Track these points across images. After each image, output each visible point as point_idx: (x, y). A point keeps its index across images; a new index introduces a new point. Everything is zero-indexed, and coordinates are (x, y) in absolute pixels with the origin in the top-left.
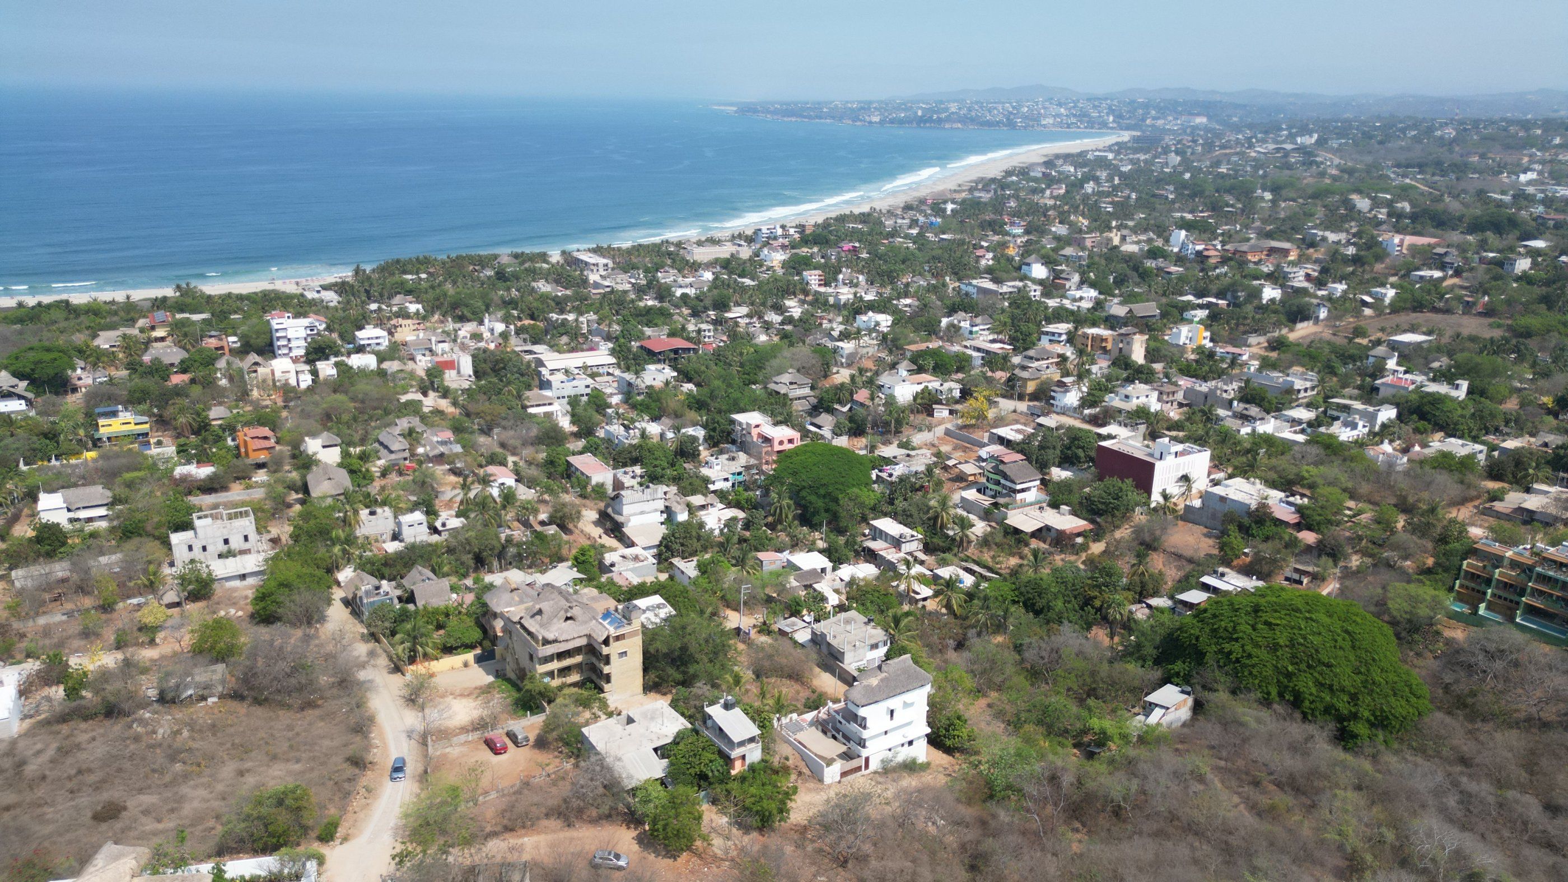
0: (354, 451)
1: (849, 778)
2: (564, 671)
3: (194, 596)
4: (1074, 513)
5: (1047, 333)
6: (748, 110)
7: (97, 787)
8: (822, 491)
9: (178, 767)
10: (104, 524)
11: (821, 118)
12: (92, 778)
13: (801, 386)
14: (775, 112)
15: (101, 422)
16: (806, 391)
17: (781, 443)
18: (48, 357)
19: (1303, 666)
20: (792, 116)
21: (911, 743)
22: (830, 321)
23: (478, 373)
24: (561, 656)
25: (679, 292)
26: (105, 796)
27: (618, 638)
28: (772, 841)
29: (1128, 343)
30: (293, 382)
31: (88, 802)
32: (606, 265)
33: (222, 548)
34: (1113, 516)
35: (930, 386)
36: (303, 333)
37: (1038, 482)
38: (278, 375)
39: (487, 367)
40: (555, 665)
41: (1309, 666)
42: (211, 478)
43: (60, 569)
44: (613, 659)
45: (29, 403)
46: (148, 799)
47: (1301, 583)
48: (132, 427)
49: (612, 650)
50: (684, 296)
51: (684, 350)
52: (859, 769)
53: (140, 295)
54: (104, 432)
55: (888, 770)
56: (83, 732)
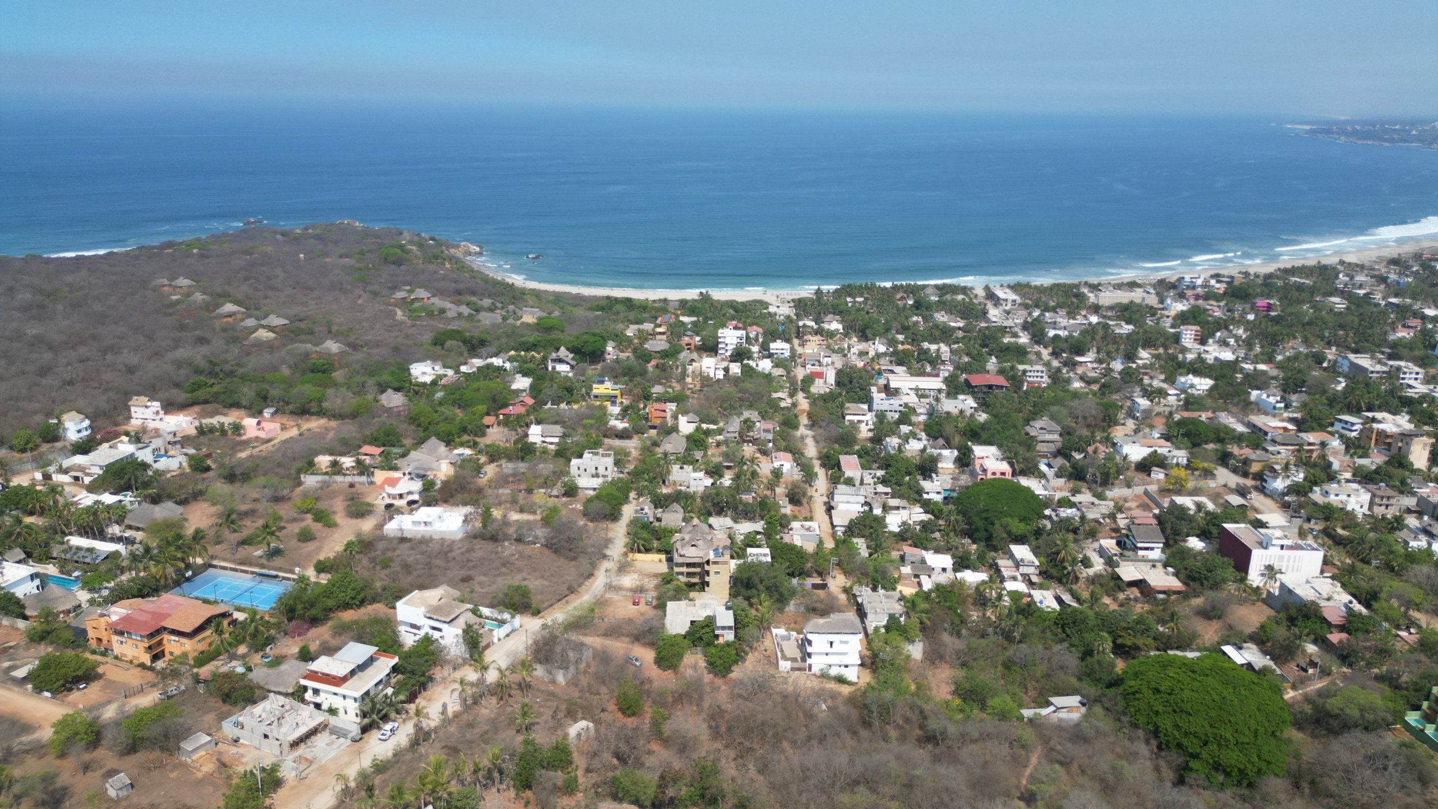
0: (704, 426)
1: (797, 672)
2: (689, 575)
3: (566, 494)
4: (1176, 575)
5: (1340, 421)
6: (1327, 129)
7: (469, 569)
8: (984, 515)
9: (504, 569)
10: (552, 447)
11: (1405, 141)
12: (471, 564)
13: (1050, 432)
14: (1354, 134)
15: (595, 386)
16: (1056, 437)
17: (994, 474)
18: (592, 339)
19: (1170, 710)
20: (1369, 139)
21: (846, 666)
22: (1151, 378)
23: (838, 383)
24: (689, 565)
25: (1051, 333)
26: (469, 573)
27: (715, 563)
28: (719, 681)
29: (1407, 444)
30: (712, 375)
31: (464, 573)
32: (1014, 301)
33: (594, 471)
34: (1202, 584)
35: (1160, 451)
36: (735, 341)
37: (1161, 545)
38: (704, 369)
39: (846, 380)
40: (684, 569)
41: (1175, 711)
42: (625, 429)
43: (522, 466)
44: (711, 573)
45: (572, 367)
46: (483, 578)
47: (1306, 671)
48: (609, 391)
49: (712, 568)
50: (1057, 337)
51: (998, 387)
52: (804, 669)
53: (674, 295)
54: (595, 391)
55: (824, 676)
56: (479, 544)
